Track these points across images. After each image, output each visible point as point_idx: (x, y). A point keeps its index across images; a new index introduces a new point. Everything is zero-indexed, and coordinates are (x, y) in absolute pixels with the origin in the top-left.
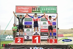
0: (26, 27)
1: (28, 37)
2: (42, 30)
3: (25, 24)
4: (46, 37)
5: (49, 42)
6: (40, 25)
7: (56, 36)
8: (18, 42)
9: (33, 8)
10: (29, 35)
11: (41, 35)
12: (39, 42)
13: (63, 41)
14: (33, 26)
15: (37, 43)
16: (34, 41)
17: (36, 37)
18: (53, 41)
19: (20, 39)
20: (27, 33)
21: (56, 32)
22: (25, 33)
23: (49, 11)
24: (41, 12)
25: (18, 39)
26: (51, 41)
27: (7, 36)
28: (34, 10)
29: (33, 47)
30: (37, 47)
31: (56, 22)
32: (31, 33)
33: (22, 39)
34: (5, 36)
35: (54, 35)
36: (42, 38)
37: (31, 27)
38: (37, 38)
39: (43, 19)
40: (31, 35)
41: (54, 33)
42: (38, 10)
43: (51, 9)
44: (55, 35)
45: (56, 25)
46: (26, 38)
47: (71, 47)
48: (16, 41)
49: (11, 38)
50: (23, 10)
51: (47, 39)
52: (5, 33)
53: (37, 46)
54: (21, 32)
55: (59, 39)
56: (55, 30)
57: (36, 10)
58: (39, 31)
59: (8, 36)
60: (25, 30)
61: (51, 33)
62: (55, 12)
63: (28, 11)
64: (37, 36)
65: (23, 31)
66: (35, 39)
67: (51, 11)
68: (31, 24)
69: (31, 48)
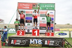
1: (28, 30)
2: (41, 25)
5: (46, 35)
6: (40, 20)
7: (53, 30)
8: (20, 34)
9: (33, 5)
11: (40, 29)
12: (38, 35)
13: (59, 34)
14: (33, 21)
15: (36, 36)
16: (34, 34)
17: (35, 30)
18: (50, 34)
19: (22, 32)
21: (53, 27)
22: (26, 27)
23: (48, 8)
25: (20, 32)
27: (10, 29)
28: (34, 7)
29: (32, 39)
30: (36, 39)
31: (54, 18)
33: (23, 32)
35: (51, 29)
37: (31, 22)
38: (36, 32)
39: (42, 15)
40: (31, 29)
43: (49, 6)
45: (54, 21)
48: (18, 33)
49: (13, 31)
52: (9, 26)
57: (36, 7)
59: (11, 29)
61: (49, 28)
62: (53, 9)
63: (29, 8)
64: (37, 30)
65: (24, 25)
66: (35, 32)
68: (32, 19)
69: (31, 40)
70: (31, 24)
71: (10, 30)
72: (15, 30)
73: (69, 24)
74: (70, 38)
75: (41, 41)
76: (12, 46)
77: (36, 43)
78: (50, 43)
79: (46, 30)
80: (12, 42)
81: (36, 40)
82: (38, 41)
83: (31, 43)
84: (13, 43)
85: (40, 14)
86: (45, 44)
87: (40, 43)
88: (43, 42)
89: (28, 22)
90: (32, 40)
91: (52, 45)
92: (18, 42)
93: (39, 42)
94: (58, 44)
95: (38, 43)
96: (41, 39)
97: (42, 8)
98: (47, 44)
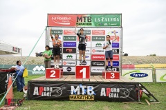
0: (65, 51)
2: (94, 57)
3: (64, 46)
4: (101, 69)
5: (104, 78)
6: (91, 48)
7: (119, 67)
8: (52, 76)
10: (72, 65)
11: (92, 65)
12: (87, 76)
14: (77, 49)
15: (84, 79)
16: (80, 75)
17: (82, 68)
18: (111, 75)
19: (55, 72)
20: (67, 62)
21: (119, 61)
22: (64, 61)
23: (107, 22)
24: (93, 25)
25: (51, 72)
26: (109, 76)
27: (35, 66)
28: (80, 22)
29: (76, 85)
31: (120, 42)
32: (75, 62)
33: (57, 71)
34: (31, 67)
36: (94, 70)
37: (74, 51)
38: (84, 71)
39: (95, 37)
40: (75, 65)
41: (114, 62)
42: (87, 22)
43: (110, 19)
44: (118, 65)
45: (120, 48)
46: (65, 69)
47: (143, 87)
49: (41, 70)
50: (61, 21)
51: (101, 72)
52: (33, 61)
53: (84, 83)
54: (56, 59)
55: (124, 72)
56: (118, 56)
57: (83, 22)
58: (89, 58)
59: (37, 67)
60: (65, 56)
62: (119, 25)
64: (84, 67)
65: (61, 58)
66: (81, 71)
67: (111, 23)
68: (75, 46)
69: (72, 87)
70: (74, 55)
71: (34, 69)
72: (44, 69)
73: (155, 55)
74: (154, 83)
75: (93, 88)
76: (35, 99)
77: (83, 93)
78: (111, 93)
79: (104, 68)
80: (36, 91)
81: (83, 87)
82: (86, 89)
83: (72, 93)
84: (38, 94)
85: (91, 35)
86: (101, 95)
87: (91, 92)
88: (97, 91)
89: (68, 52)
90: (75, 88)
91: (115, 96)
92: (47, 92)
93: (88, 91)
94: (127, 94)
95: (86, 94)
96: (94, 84)
97: (94, 23)
98: (105, 95)
